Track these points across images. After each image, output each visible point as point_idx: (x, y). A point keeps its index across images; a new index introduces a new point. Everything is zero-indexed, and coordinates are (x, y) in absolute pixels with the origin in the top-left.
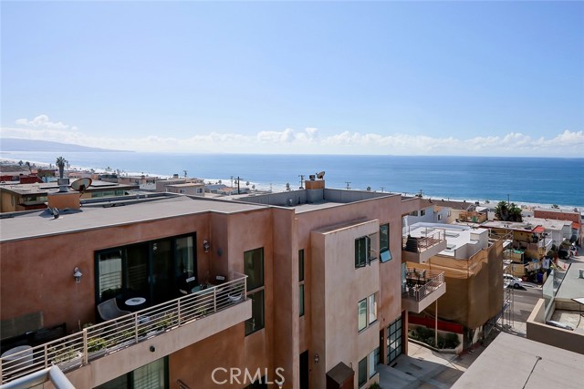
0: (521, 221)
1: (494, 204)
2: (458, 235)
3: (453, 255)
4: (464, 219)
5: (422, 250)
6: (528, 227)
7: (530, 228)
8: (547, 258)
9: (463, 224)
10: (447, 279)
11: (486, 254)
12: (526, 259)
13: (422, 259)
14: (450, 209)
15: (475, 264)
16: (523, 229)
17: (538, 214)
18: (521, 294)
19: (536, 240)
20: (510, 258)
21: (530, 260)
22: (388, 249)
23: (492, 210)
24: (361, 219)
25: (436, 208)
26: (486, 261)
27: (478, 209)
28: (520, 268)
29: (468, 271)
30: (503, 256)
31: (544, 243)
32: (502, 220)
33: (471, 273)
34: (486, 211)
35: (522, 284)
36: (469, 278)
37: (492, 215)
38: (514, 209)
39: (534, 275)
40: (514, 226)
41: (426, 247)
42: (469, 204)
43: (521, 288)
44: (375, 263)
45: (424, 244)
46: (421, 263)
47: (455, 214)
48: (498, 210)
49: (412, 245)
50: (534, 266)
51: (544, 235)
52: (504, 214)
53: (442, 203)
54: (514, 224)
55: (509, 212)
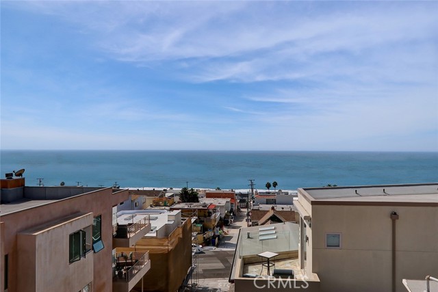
0: (198, 202)
1: (178, 190)
2: (157, 218)
3: (155, 235)
4: (157, 205)
5: (132, 235)
6: (205, 205)
7: (206, 206)
8: (217, 226)
9: (156, 208)
10: (151, 256)
11: (180, 230)
12: (204, 229)
13: (131, 243)
14: (145, 197)
15: (173, 240)
16: (201, 207)
17: (209, 195)
18: (201, 257)
19: (210, 214)
20: (196, 231)
21: (207, 230)
22: (100, 239)
23: (176, 195)
24: (75, 214)
25: (133, 197)
26: (181, 236)
27: (168, 195)
28: (201, 237)
29: (168, 246)
30: (191, 230)
31: (215, 216)
32: (185, 202)
33: (170, 248)
34: (172, 196)
35: (202, 250)
36: (169, 252)
37: (177, 199)
38: (193, 192)
39: (210, 240)
40: (194, 206)
41: (135, 232)
42: (160, 191)
43: (202, 252)
44: (90, 255)
45: (133, 229)
46: (130, 246)
47: (149, 200)
48: (181, 194)
49: (122, 231)
50: (210, 234)
51: (215, 211)
52: (186, 198)
53: (138, 192)
54: (195, 204)
55: (190, 195)
